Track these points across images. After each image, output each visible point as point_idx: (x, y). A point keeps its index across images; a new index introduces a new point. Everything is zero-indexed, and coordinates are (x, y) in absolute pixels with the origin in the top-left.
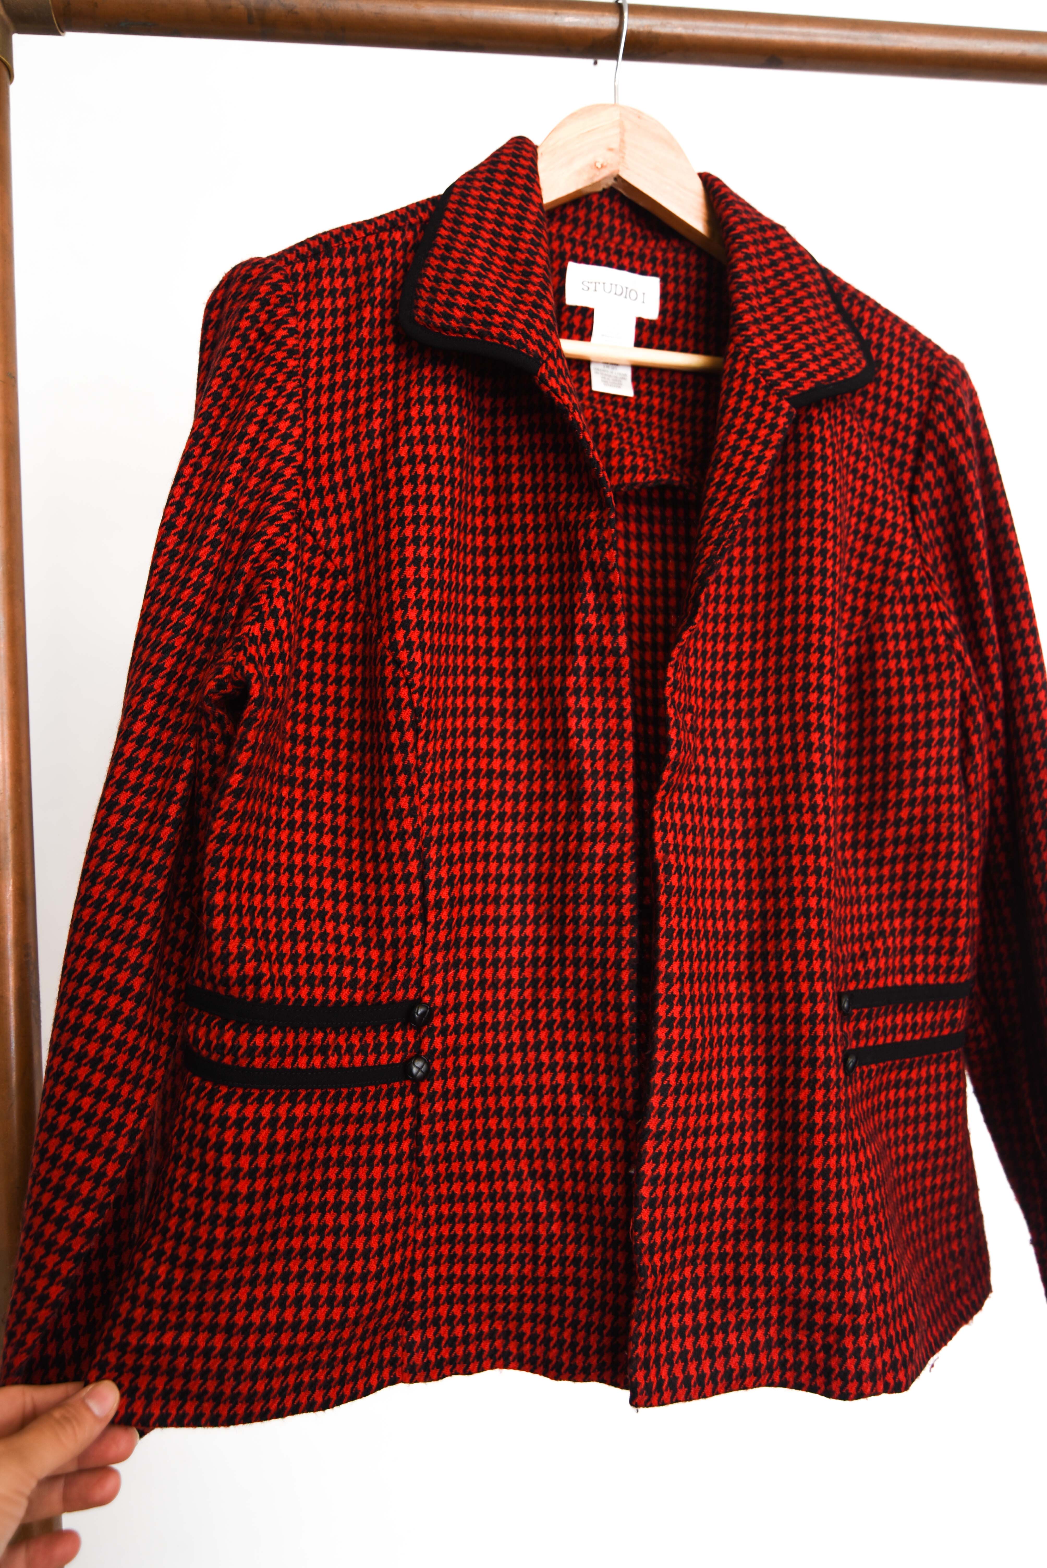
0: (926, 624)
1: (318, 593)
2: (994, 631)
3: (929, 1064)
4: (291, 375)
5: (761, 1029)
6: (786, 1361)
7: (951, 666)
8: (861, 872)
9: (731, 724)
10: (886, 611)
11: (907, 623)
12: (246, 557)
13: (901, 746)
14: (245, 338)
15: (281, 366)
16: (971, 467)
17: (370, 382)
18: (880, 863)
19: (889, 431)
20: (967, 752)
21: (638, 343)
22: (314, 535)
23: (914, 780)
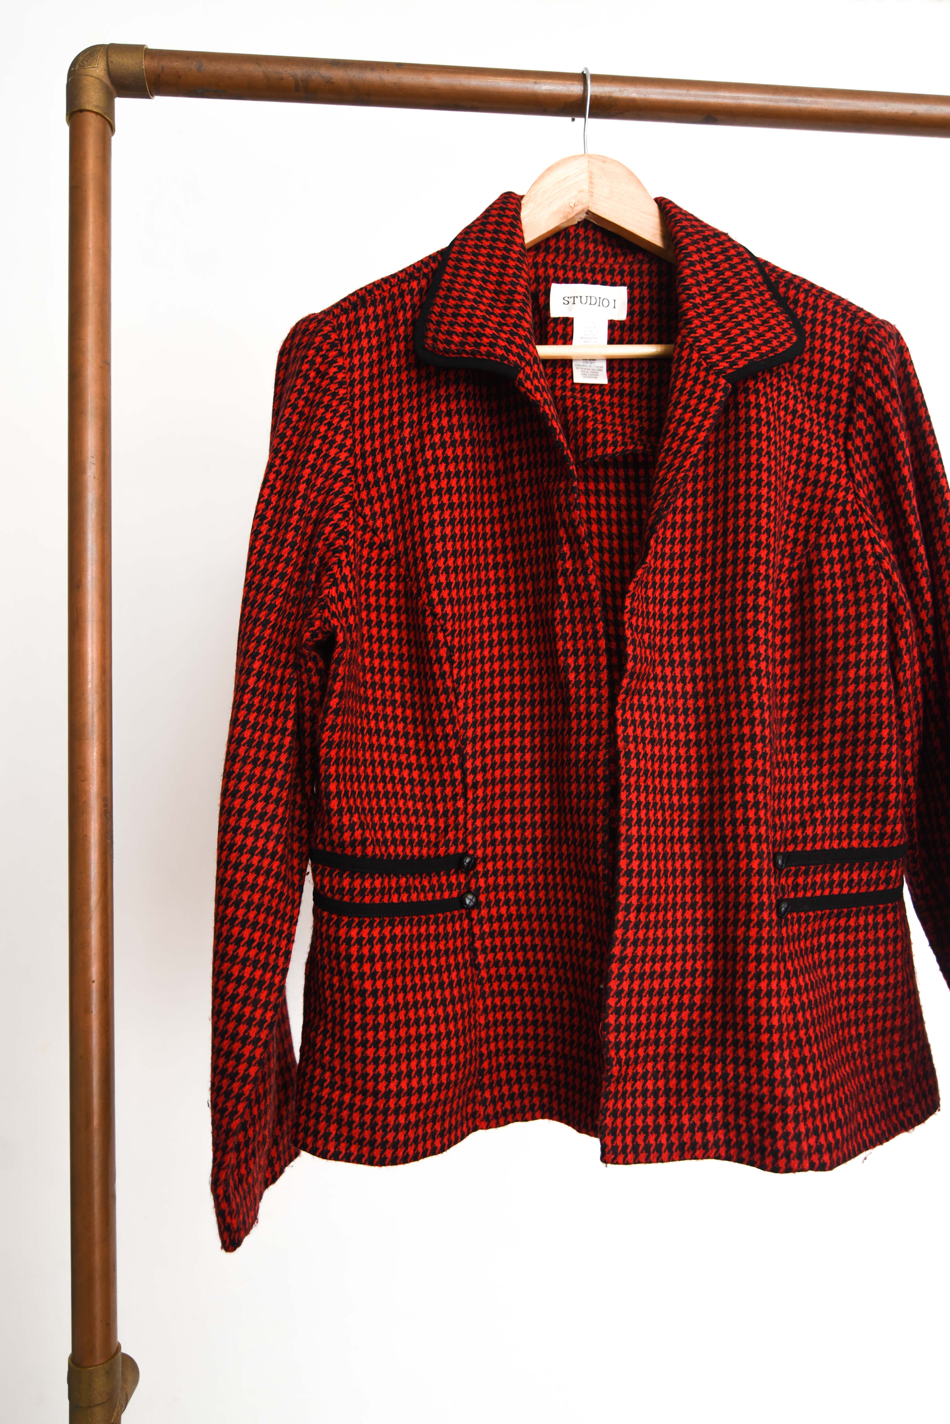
0: (857, 549)
1: (369, 561)
2: (922, 550)
3: (866, 913)
4: (342, 400)
5: (709, 881)
6: (730, 1140)
7: (878, 583)
8: (803, 756)
9: (685, 640)
10: (823, 541)
11: (841, 549)
12: (319, 537)
13: (835, 652)
14: (306, 377)
15: (334, 395)
16: (896, 414)
17: (400, 400)
18: (820, 748)
19: (824, 391)
20: (895, 654)
21: (611, 341)
22: (364, 517)
23: (846, 680)
